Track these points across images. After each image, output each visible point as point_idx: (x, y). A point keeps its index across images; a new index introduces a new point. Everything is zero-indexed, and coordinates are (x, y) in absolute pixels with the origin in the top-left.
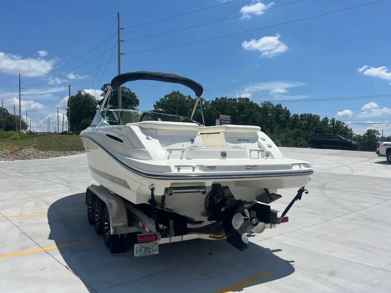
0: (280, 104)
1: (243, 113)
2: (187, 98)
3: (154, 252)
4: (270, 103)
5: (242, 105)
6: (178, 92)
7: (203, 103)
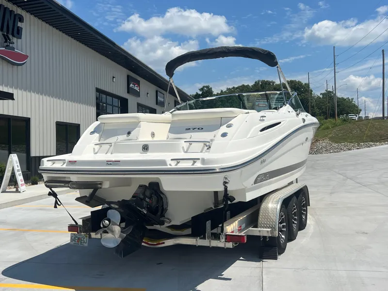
3: (84, 244)
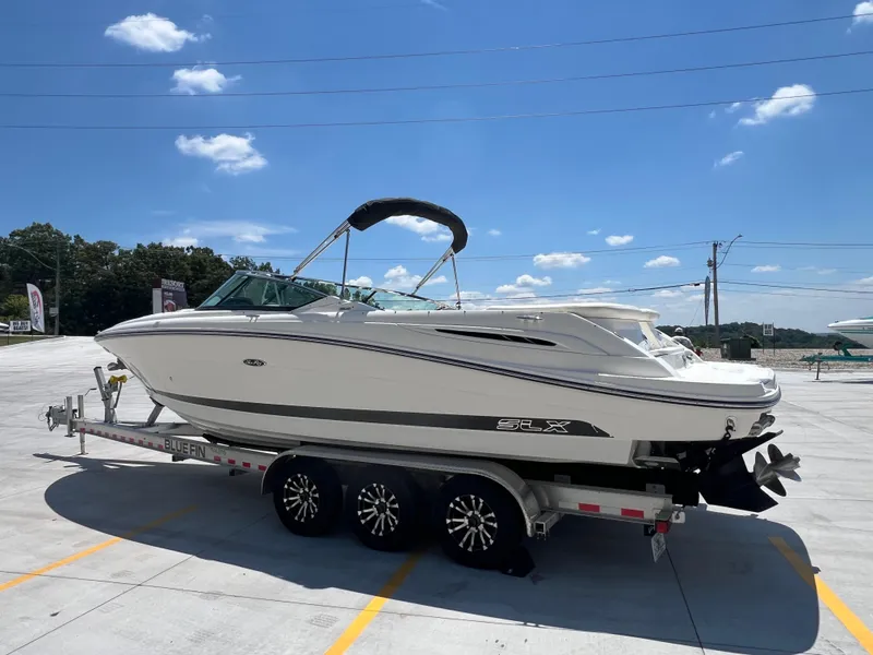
0: (269, 264)
1: (205, 278)
2: (72, 241)
4: (248, 261)
5: (200, 262)
6: (48, 226)
7: (116, 253)
